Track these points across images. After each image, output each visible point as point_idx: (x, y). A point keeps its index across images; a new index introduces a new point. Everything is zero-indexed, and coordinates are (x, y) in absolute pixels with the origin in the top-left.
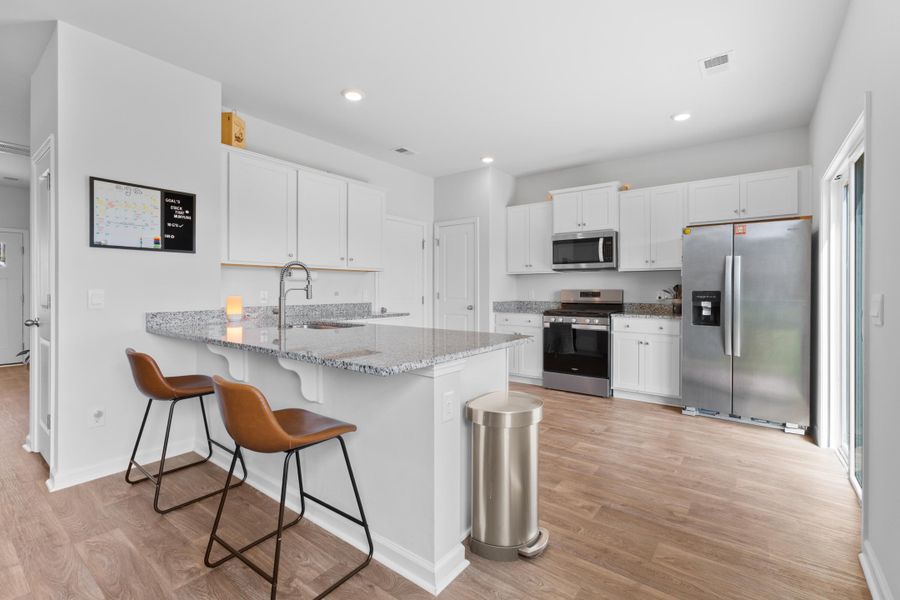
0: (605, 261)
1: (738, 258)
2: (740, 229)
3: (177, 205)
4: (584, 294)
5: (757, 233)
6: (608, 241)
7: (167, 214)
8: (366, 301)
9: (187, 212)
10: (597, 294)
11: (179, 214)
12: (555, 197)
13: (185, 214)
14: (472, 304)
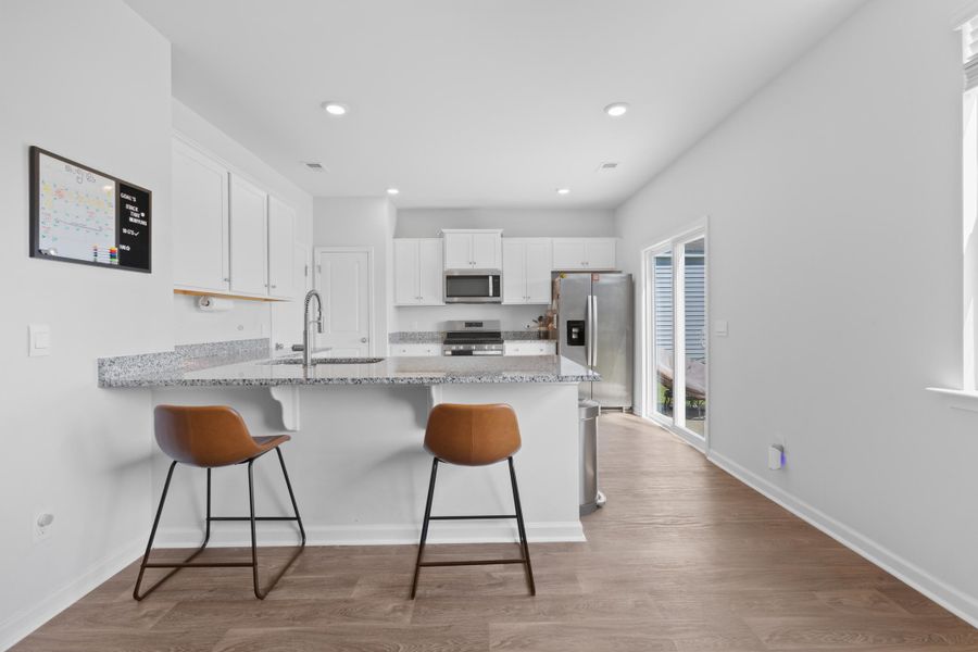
0: (494, 296)
1: (595, 298)
2: (595, 277)
3: (132, 203)
4: (469, 324)
5: (605, 280)
6: (497, 279)
7: (123, 217)
8: (265, 335)
9: (143, 215)
10: (479, 324)
11: (135, 218)
12: (447, 235)
13: (141, 218)
14: (367, 337)
